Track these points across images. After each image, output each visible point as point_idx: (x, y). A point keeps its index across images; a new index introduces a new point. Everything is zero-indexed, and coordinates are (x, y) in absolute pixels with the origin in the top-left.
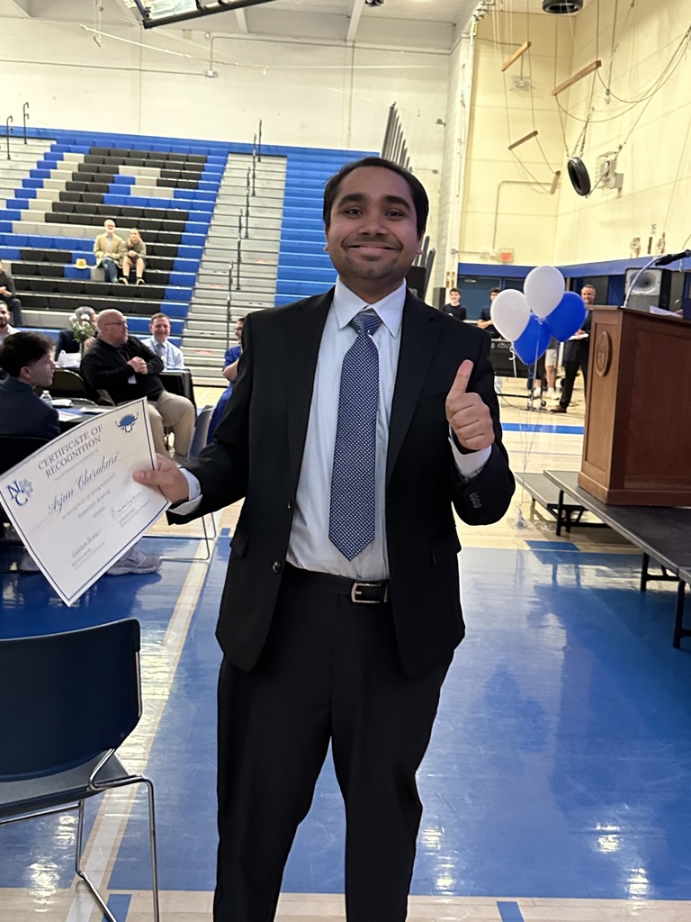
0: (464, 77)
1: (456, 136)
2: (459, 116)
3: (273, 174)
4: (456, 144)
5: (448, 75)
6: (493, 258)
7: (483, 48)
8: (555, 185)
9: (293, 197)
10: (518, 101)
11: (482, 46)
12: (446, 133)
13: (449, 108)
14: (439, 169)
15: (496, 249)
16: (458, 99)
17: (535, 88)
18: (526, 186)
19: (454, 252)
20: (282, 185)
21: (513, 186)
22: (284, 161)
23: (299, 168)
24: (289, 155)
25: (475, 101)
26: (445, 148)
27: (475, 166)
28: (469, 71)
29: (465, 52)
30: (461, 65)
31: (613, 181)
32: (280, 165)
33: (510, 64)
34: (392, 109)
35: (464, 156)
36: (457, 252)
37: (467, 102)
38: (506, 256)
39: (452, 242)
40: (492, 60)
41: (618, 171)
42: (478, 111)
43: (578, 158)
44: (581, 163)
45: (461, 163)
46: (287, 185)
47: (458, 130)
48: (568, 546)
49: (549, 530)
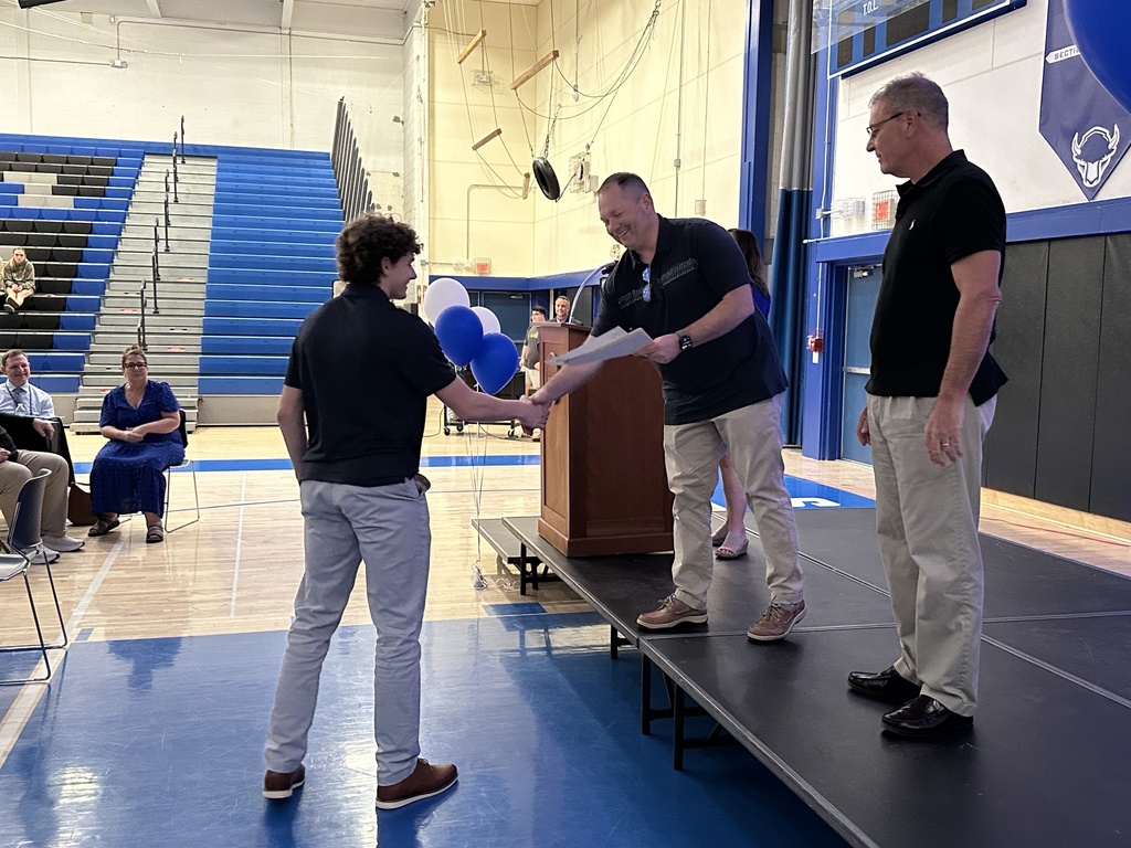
0: (419, 70)
1: (416, 136)
2: (418, 113)
3: (201, 179)
4: (417, 143)
5: (402, 68)
6: (468, 269)
7: (439, 40)
8: (526, 188)
9: (227, 203)
10: (479, 97)
11: (438, 36)
12: (404, 131)
13: (406, 104)
14: (401, 172)
15: (471, 259)
16: (415, 94)
17: (498, 83)
18: (495, 190)
19: (423, 263)
20: (212, 190)
21: (483, 190)
22: (215, 163)
23: (233, 171)
24: (219, 156)
25: (433, 97)
26: (405, 147)
27: (439, 167)
28: (424, 63)
29: (418, 42)
30: (415, 56)
31: (587, 184)
32: (209, 168)
33: (465, 57)
34: (340, 104)
35: (426, 157)
36: (427, 263)
37: (425, 97)
38: (483, 267)
40: (447, 52)
41: (592, 173)
42: (438, 108)
43: (543, 159)
44: (547, 164)
45: (423, 165)
46: (217, 190)
47: (417, 127)
48: (534, 607)
49: (512, 588)
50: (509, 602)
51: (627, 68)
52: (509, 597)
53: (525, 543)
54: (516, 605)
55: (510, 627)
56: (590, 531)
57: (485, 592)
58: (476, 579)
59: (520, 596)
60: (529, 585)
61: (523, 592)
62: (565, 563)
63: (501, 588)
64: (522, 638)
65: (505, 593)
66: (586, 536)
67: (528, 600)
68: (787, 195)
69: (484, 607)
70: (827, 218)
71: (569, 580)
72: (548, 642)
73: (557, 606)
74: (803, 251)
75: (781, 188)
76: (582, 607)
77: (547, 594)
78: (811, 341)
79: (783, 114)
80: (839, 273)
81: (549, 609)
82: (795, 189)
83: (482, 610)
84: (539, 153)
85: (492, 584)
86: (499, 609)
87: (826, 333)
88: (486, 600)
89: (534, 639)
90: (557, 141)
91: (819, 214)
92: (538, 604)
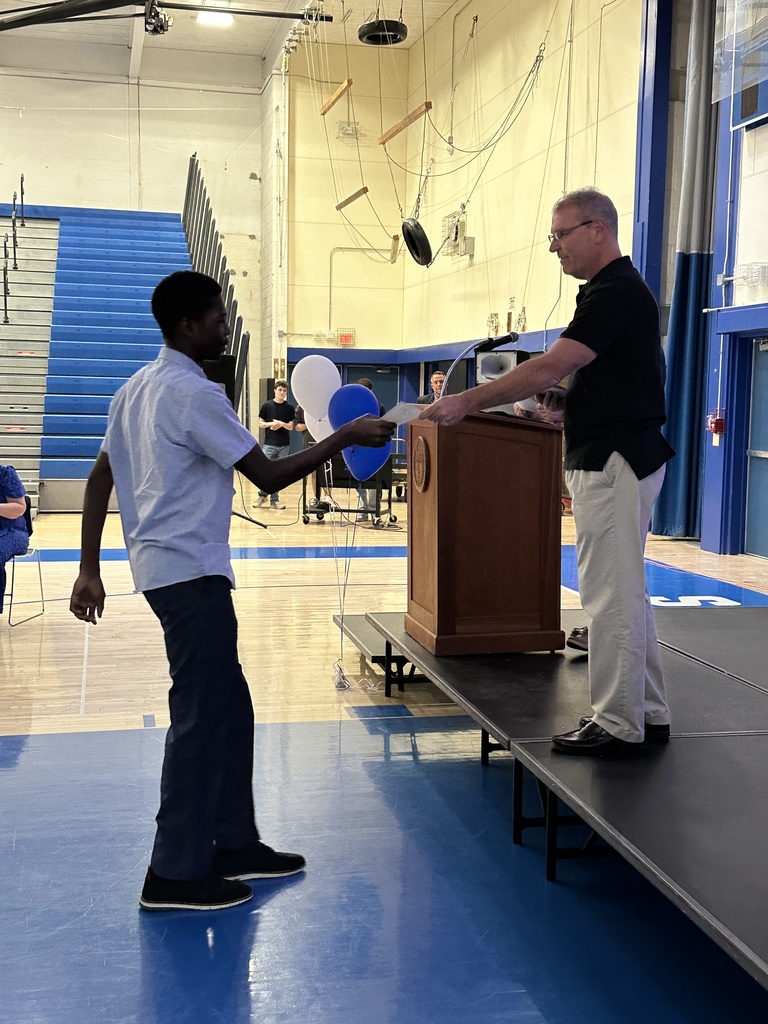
0: (278, 122)
1: (275, 194)
2: (276, 169)
3: (41, 244)
4: (275, 202)
5: (260, 120)
6: (329, 340)
7: (300, 88)
8: (394, 252)
9: (69, 269)
10: (343, 151)
11: (299, 85)
12: (262, 189)
13: (263, 159)
14: (258, 235)
15: (333, 329)
16: (274, 149)
17: (364, 135)
18: (359, 253)
19: (281, 334)
20: (53, 256)
21: (347, 253)
22: (56, 226)
23: (76, 235)
24: (61, 218)
25: (294, 150)
26: (262, 207)
27: (301, 230)
28: (284, 115)
29: (278, 93)
30: (274, 107)
31: (462, 247)
32: (50, 231)
33: (329, 108)
34: (192, 161)
35: (285, 218)
36: (285, 335)
37: (285, 153)
38: (346, 338)
39: (279, 323)
40: (310, 102)
41: (468, 234)
42: (299, 162)
43: (413, 220)
44: (418, 226)
45: (281, 227)
46: (59, 255)
47: (276, 186)
48: (400, 710)
49: (376, 689)
50: (373, 705)
51: (507, 119)
52: (372, 698)
53: (390, 641)
54: (380, 707)
55: (373, 731)
56: (459, 628)
57: (347, 693)
58: (337, 679)
59: (385, 698)
60: (394, 687)
61: (388, 694)
62: (433, 661)
63: (365, 689)
64: (387, 742)
65: (368, 695)
66: (455, 633)
67: (393, 702)
68: (685, 259)
69: (346, 709)
70: (729, 285)
71: (438, 681)
72: (414, 747)
73: (425, 709)
74: (702, 322)
75: (678, 251)
76: (451, 710)
77: (412, 695)
78: (710, 421)
79: (681, 168)
80: (742, 346)
81: (416, 712)
82: (694, 251)
83: (344, 712)
84: (409, 214)
85: (356, 685)
86: (362, 711)
87: (728, 412)
88: (348, 701)
89: (400, 744)
90: (429, 200)
91: (720, 280)
92: (404, 707)
